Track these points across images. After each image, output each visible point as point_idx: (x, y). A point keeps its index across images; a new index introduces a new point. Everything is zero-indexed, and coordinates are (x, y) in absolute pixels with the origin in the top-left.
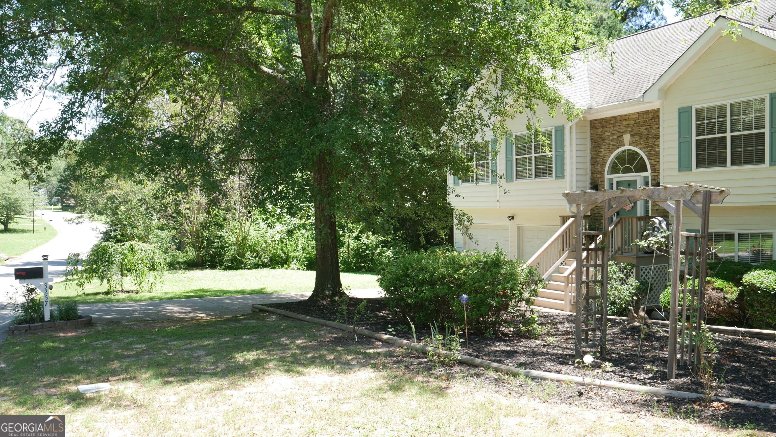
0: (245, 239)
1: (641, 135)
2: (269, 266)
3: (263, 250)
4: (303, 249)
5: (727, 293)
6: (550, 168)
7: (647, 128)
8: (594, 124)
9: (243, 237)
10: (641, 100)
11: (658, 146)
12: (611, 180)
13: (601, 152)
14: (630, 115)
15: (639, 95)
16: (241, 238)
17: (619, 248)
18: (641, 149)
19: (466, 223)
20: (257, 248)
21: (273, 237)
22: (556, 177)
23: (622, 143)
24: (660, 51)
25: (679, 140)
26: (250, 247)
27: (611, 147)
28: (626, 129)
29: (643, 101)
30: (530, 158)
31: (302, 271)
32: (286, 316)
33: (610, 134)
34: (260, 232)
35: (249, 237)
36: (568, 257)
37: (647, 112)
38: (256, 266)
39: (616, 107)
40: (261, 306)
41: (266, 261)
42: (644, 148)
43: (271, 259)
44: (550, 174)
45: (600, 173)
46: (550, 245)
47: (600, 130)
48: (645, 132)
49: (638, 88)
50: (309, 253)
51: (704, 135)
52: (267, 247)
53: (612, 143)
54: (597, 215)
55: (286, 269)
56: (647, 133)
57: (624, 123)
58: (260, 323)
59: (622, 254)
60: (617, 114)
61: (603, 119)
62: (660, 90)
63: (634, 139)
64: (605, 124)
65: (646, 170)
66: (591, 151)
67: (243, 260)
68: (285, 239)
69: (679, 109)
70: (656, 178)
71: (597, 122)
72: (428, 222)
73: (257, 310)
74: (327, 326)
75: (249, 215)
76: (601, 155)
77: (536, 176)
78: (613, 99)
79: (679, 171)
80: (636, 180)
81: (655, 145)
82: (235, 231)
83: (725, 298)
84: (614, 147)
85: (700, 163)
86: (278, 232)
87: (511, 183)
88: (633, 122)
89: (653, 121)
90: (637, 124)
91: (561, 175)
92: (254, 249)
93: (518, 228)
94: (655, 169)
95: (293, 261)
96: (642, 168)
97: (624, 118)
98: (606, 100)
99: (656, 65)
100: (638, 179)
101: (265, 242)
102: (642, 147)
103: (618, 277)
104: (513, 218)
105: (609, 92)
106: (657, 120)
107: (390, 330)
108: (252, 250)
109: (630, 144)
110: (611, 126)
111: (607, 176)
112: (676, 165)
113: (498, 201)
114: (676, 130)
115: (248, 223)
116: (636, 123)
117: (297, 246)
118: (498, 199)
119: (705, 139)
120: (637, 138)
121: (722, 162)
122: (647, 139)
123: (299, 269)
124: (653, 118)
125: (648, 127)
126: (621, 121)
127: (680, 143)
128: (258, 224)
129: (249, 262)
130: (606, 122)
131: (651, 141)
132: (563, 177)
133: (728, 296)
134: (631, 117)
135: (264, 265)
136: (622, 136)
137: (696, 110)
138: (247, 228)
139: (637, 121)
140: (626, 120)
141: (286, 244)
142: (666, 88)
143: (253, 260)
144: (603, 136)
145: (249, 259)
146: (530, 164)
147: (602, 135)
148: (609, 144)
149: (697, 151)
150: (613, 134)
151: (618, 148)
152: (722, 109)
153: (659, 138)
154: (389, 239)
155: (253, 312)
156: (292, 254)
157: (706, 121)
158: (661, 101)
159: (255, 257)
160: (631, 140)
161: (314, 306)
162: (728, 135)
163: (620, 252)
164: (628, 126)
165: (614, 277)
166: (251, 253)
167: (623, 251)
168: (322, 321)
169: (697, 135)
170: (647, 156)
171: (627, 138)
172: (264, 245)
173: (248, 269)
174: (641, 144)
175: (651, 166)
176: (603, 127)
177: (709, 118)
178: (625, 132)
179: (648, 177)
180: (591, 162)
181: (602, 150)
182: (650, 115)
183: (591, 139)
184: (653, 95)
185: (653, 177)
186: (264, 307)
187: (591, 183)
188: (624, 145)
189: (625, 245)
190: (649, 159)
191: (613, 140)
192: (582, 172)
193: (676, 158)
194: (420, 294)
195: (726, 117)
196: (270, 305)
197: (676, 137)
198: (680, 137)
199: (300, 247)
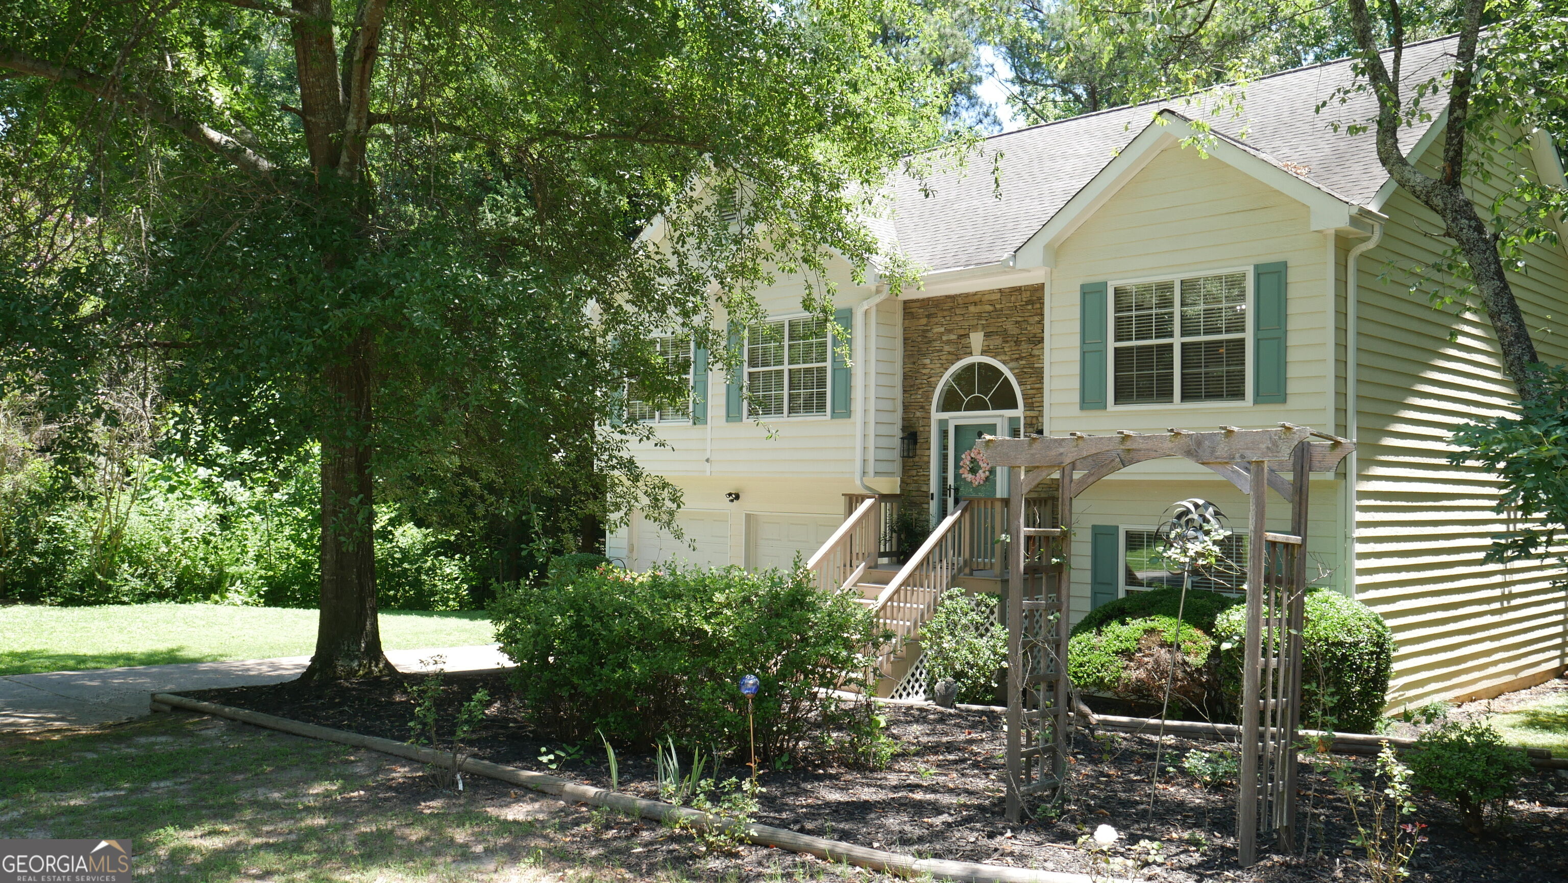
0: (116, 533)
1: (1005, 335)
2: (174, 598)
3: (158, 559)
4: (258, 558)
5: (1188, 654)
6: (822, 396)
7: (1017, 322)
8: (910, 309)
9: (111, 529)
10: (1011, 264)
11: (1040, 358)
12: (943, 423)
13: (924, 366)
14: (983, 293)
15: (1006, 256)
16: (106, 532)
17: (965, 562)
18: (1004, 363)
19: (668, 503)
20: (145, 556)
21: (186, 531)
22: (834, 415)
23: (968, 350)
24: (1031, 174)
25: (1082, 348)
26: (128, 551)
27: (944, 357)
28: (975, 322)
29: (1013, 267)
30: (780, 373)
31: (255, 608)
32: (249, 724)
33: (942, 329)
34: (153, 518)
35: (126, 531)
36: (861, 580)
37: (1018, 290)
38: (144, 598)
39: (959, 276)
40: (177, 699)
41: (167, 584)
42: (1012, 360)
43: (180, 579)
44: (821, 407)
45: (922, 407)
46: (826, 555)
47: (924, 321)
48: (1013, 330)
49: (999, 242)
50: (270, 567)
51: (1131, 339)
52: (170, 553)
53: (947, 348)
54: (914, 494)
55: (216, 602)
56: (1018, 331)
57: (972, 309)
58: (185, 743)
59: (971, 574)
60: (958, 292)
61: (929, 299)
62: (1047, 247)
63: (991, 343)
64: (933, 310)
65: (1015, 406)
66: (904, 363)
67: (111, 582)
68: (215, 535)
69: (1082, 286)
70: (1034, 421)
71: (918, 304)
72: (582, 501)
73: (167, 708)
74: (369, 749)
75: (127, 479)
76: (924, 371)
77: (792, 410)
78: (950, 260)
79: (1082, 408)
80: (995, 425)
81: (1034, 356)
82: (90, 514)
83: (1185, 663)
84: (950, 357)
85: (1122, 396)
86: (199, 520)
87: (738, 424)
88: (990, 308)
89: (1030, 307)
90: (997, 313)
91: (843, 410)
92: (139, 558)
93: (748, 516)
94: (1034, 403)
95: (233, 585)
96: (1006, 400)
97: (972, 299)
98: (936, 262)
99: (1028, 200)
100: (998, 422)
101: (167, 542)
102: (1007, 358)
103: (972, 621)
104: (737, 497)
105: (940, 247)
106: (1038, 306)
107: (544, 759)
108: (136, 561)
109: (983, 353)
110: (945, 313)
111: (936, 416)
112: (1076, 397)
113: (707, 460)
114: (1076, 327)
115: (126, 498)
116: (996, 310)
117: (244, 552)
118: (708, 456)
119: (1131, 348)
120: (997, 341)
121: (1165, 394)
122: (1017, 343)
123: (247, 603)
124: (1030, 302)
125: (1019, 319)
126: (966, 306)
127: (1083, 354)
128: (148, 499)
129: (126, 588)
130: (936, 306)
131: (1024, 346)
132: (848, 414)
133: (1190, 659)
134: (987, 297)
135: (162, 595)
136: (967, 336)
137: (1116, 289)
138: (123, 509)
139: (998, 306)
140: (976, 304)
141: (216, 547)
142: (1057, 245)
143: (137, 583)
144: (930, 335)
145: (126, 580)
146: (780, 386)
147: (927, 331)
148: (941, 351)
149: (1116, 371)
150: (949, 331)
151: (958, 359)
152: (1165, 289)
153: (1041, 340)
154: (452, 538)
155: (155, 711)
156: (232, 570)
157: (1134, 313)
158: (1048, 269)
159: (142, 577)
160: (986, 343)
161: (319, 697)
162: (1177, 341)
163: (967, 570)
164: (979, 316)
165: (964, 621)
166: (130, 566)
167: (975, 567)
168: (355, 737)
169: (1118, 338)
170: (1017, 376)
171: (977, 339)
172: (164, 549)
173: (123, 603)
174: (1005, 353)
175: (1025, 397)
176: (928, 316)
177: (1139, 307)
178: (974, 328)
179: (1019, 418)
180: (904, 386)
181: (928, 361)
182: (1024, 295)
183: (905, 339)
184: (1034, 255)
185: (1029, 420)
186: (185, 701)
187: (904, 429)
188: (971, 354)
189: (979, 557)
190: (1020, 384)
191: (949, 342)
192: (887, 405)
193: (1076, 383)
194: (614, 671)
195: (1172, 306)
196: (201, 695)
197: (1076, 341)
198: (1083, 341)
199: (251, 554)
